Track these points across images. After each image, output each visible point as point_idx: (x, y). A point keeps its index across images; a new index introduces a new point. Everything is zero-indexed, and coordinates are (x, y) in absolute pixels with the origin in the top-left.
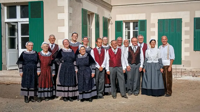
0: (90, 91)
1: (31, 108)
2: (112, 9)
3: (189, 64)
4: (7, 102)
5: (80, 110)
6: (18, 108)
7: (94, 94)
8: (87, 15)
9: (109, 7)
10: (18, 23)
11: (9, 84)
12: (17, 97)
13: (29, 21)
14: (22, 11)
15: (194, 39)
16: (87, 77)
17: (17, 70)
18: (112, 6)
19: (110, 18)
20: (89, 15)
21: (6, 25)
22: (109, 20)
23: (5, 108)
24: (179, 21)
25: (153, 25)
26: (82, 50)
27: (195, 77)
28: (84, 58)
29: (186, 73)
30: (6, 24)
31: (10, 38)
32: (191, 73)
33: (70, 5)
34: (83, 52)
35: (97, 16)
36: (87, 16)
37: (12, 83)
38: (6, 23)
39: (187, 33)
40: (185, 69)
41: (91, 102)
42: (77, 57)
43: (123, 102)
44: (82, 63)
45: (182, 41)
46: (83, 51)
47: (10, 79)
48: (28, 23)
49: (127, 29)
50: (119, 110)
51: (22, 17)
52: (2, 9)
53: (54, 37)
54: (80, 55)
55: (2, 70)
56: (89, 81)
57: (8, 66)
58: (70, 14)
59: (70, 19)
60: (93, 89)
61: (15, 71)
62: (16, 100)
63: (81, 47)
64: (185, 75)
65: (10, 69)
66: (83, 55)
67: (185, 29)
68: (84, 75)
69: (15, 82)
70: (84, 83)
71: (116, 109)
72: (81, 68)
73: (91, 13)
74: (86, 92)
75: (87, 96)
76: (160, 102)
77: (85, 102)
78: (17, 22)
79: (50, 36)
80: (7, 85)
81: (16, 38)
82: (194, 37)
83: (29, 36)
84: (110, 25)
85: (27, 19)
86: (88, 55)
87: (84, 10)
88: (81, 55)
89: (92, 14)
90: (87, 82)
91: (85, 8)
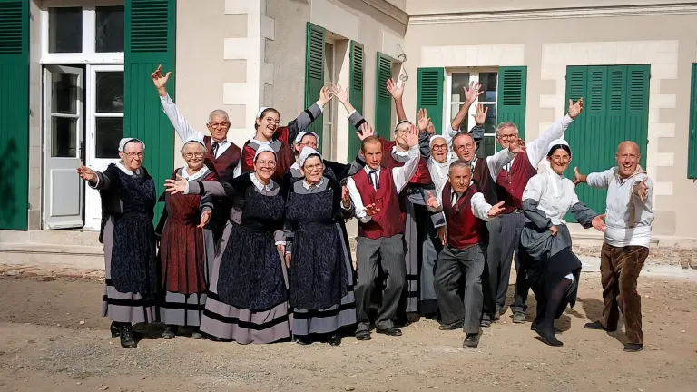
0: (334, 307)
1: (135, 363)
2: (406, 26)
3: (670, 222)
4: (51, 340)
5: (301, 372)
6: (88, 361)
7: (348, 317)
8: (323, 45)
9: (399, 21)
10: (88, 67)
11: (53, 279)
12: (82, 322)
13: (123, 62)
14: (100, 29)
15: (691, 137)
16: (326, 259)
17: (78, 232)
18: (409, 16)
19: (401, 59)
20: (329, 46)
21: (45, 75)
22: (398, 64)
23: (47, 359)
24: (640, 74)
25: (549, 87)
26: (311, 166)
27: (690, 268)
28: (317, 194)
29: (661, 256)
30: (45, 70)
31: (59, 118)
32: (676, 254)
33: (269, 11)
34: (313, 173)
35: (358, 51)
36: (324, 48)
37: (64, 276)
38: (43, 66)
39: (665, 115)
40: (654, 242)
41: (337, 344)
42: (292, 190)
43: (447, 350)
44: (310, 212)
45: (647, 142)
46: (315, 169)
47: (55, 259)
48: (121, 68)
49: (458, 97)
50: (434, 374)
51: (99, 48)
52: (33, 20)
53: (226, 118)
54: (304, 181)
55: (27, 230)
56: (333, 275)
57: (47, 216)
58: (267, 42)
59: (265, 60)
60: (344, 301)
61: (71, 232)
62: (82, 332)
63: (309, 156)
64: (658, 260)
65: (53, 225)
66: (315, 184)
67: (659, 101)
68: (315, 254)
69: (72, 273)
70: (316, 280)
71: (423, 372)
72: (306, 229)
73: (337, 38)
74: (321, 310)
75: (325, 325)
76: (574, 352)
77: (316, 346)
78: (83, 66)
79: (213, 114)
80: (47, 279)
81: (76, 119)
82: (690, 132)
83: (122, 115)
84: (400, 82)
85: (119, 57)
86: (329, 185)
87: (312, 27)
88: (307, 185)
89: (341, 42)
90: (326, 277)
91: (318, 21)
